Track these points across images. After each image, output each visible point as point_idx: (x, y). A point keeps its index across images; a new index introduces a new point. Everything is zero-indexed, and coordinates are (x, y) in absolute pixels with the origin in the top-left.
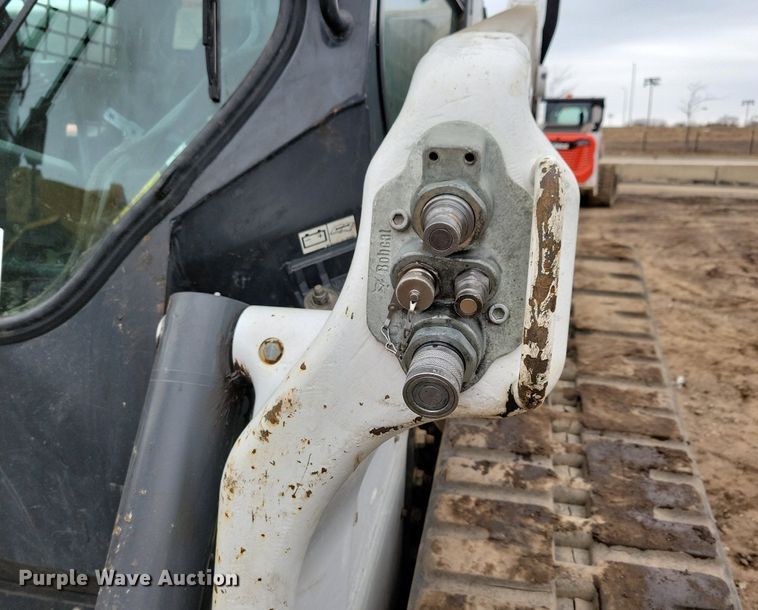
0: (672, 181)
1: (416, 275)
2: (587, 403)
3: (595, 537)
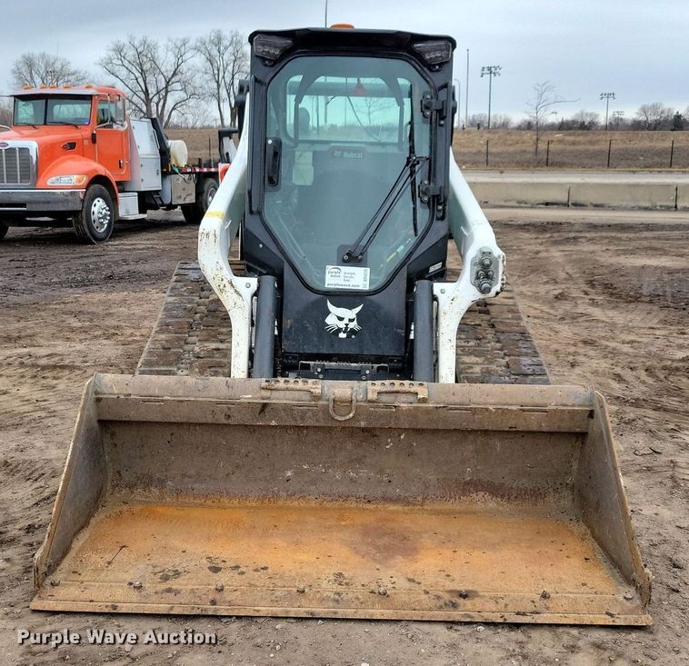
0: (522, 204)
1: (481, 272)
2: (496, 326)
3: (505, 355)
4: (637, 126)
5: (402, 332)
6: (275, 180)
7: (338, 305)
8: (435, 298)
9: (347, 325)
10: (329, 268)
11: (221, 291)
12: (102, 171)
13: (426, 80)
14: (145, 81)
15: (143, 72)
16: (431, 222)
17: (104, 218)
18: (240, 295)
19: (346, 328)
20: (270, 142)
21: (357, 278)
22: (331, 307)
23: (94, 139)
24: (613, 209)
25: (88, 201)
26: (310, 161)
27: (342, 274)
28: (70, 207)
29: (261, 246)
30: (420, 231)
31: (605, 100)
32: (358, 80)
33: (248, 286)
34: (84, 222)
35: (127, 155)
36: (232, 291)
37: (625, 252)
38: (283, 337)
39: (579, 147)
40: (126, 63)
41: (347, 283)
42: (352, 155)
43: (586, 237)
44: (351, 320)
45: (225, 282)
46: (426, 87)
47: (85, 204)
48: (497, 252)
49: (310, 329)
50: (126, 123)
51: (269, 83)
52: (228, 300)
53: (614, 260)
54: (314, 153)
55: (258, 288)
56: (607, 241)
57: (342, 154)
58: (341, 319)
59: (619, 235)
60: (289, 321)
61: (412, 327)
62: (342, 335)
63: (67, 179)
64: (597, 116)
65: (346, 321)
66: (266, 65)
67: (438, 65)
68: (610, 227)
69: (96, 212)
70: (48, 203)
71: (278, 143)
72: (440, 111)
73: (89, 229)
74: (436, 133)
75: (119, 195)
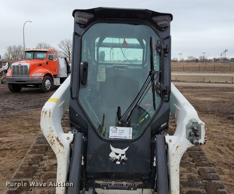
1: (192, 133)
4: (187, 61)
5: (149, 161)
6: (84, 83)
7: (115, 147)
8: (166, 144)
9: (120, 157)
10: (111, 128)
11: (52, 144)
12: (49, 72)
13: (158, 35)
14: (69, 50)
15: (68, 47)
16: (162, 103)
17: (49, 85)
18: (63, 146)
19: (120, 159)
20: (82, 63)
21: (126, 133)
22: (112, 148)
23: (47, 63)
24: (188, 82)
25: (44, 81)
26: (104, 72)
27: (118, 131)
28: (39, 82)
29: (77, 115)
30: (157, 107)
31: (180, 55)
32: (124, 40)
33: (68, 138)
34: (43, 87)
35: (57, 67)
36: (58, 143)
37: (197, 96)
38: (87, 164)
39: (176, 66)
40: (64, 45)
41: (120, 136)
42: (121, 69)
43: (184, 91)
44: (122, 155)
45: (54, 138)
46: (158, 38)
47: (43, 82)
48: (200, 122)
49: (101, 160)
50: (56, 59)
51: (82, 36)
52: (56, 148)
53: (195, 98)
54: (106, 68)
55: (74, 139)
56: (190, 92)
57: (118, 69)
58: (117, 154)
59: (193, 90)
60: (90, 156)
61: (155, 159)
62: (118, 163)
63: (38, 74)
64: (178, 59)
65: (120, 155)
66: (81, 27)
67: (163, 28)
68: (189, 87)
69: (47, 84)
70: (33, 81)
71: (86, 64)
72: (165, 50)
73: (44, 88)
74: (163, 60)
75: (54, 79)
